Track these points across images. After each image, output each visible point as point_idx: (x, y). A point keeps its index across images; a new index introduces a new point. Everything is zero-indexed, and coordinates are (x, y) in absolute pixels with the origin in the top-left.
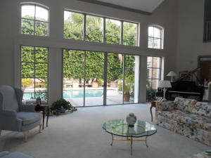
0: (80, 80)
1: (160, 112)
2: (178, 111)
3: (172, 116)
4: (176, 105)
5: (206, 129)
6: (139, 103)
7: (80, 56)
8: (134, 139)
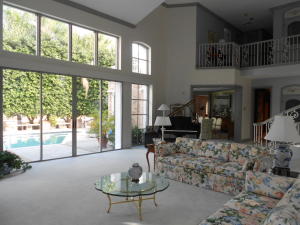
0: (19, 119)
1: (160, 158)
2: (182, 155)
3: (178, 162)
4: (178, 147)
5: (219, 173)
6: (122, 148)
7: (18, 79)
8: (143, 197)
